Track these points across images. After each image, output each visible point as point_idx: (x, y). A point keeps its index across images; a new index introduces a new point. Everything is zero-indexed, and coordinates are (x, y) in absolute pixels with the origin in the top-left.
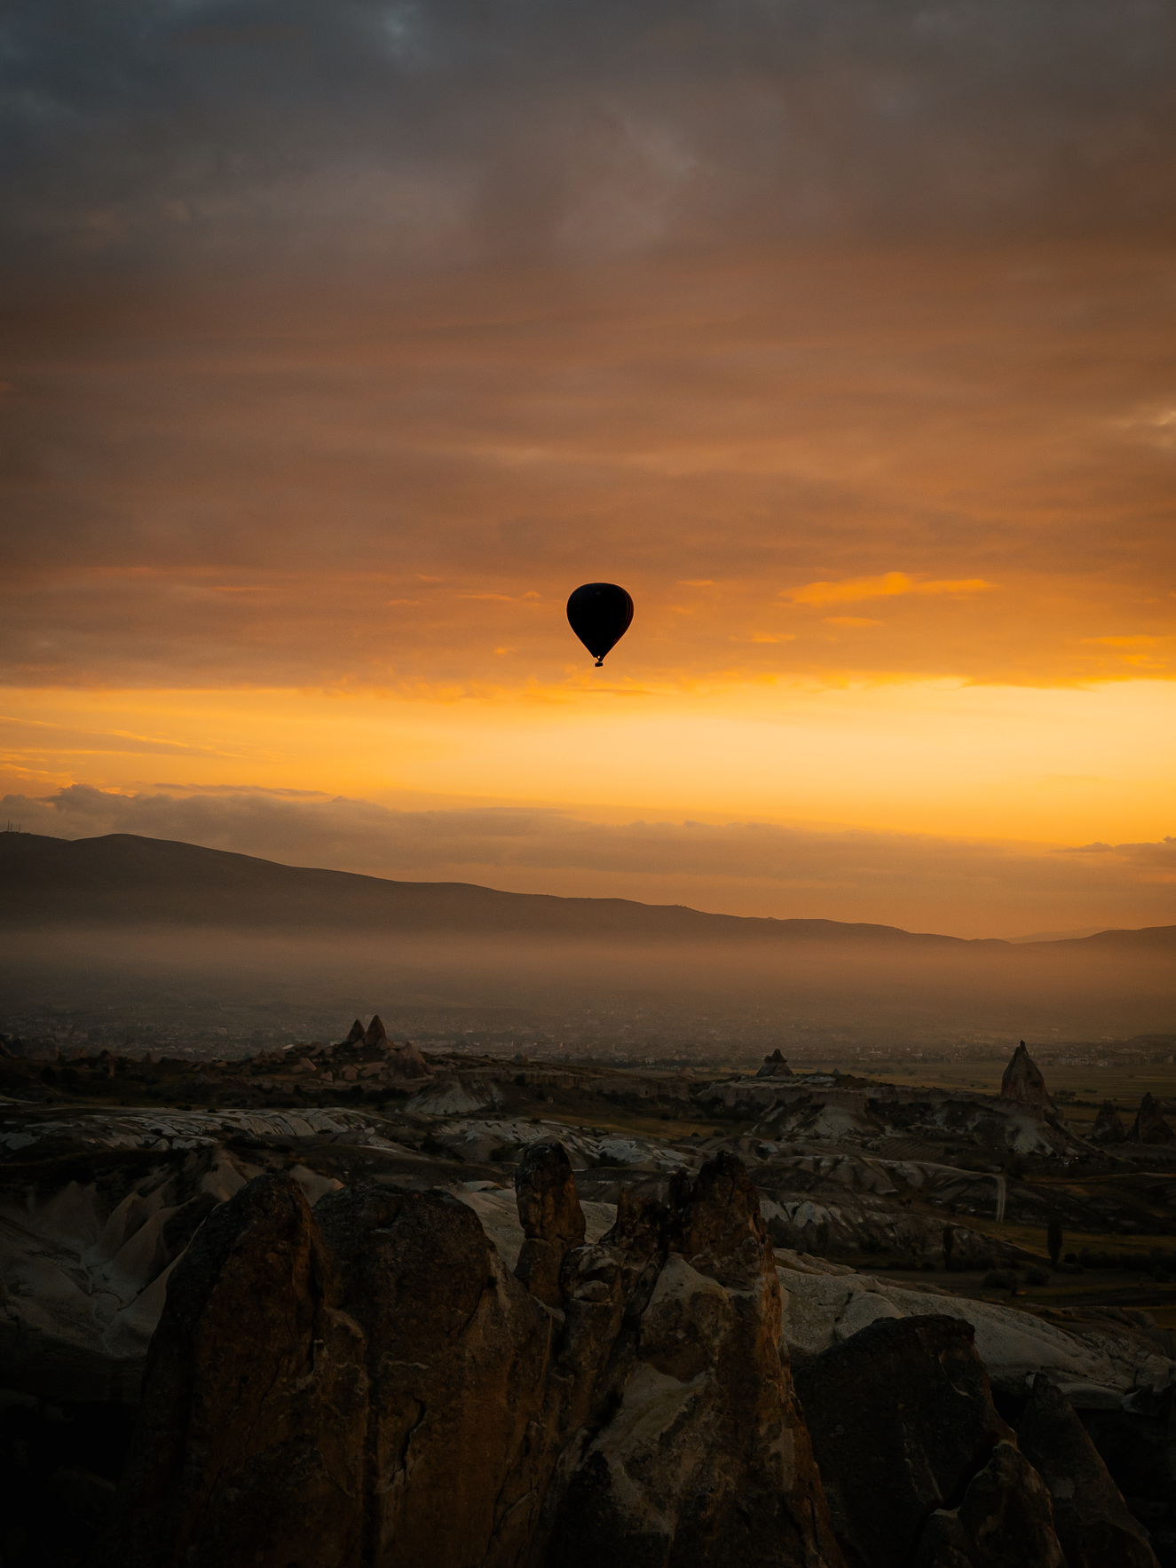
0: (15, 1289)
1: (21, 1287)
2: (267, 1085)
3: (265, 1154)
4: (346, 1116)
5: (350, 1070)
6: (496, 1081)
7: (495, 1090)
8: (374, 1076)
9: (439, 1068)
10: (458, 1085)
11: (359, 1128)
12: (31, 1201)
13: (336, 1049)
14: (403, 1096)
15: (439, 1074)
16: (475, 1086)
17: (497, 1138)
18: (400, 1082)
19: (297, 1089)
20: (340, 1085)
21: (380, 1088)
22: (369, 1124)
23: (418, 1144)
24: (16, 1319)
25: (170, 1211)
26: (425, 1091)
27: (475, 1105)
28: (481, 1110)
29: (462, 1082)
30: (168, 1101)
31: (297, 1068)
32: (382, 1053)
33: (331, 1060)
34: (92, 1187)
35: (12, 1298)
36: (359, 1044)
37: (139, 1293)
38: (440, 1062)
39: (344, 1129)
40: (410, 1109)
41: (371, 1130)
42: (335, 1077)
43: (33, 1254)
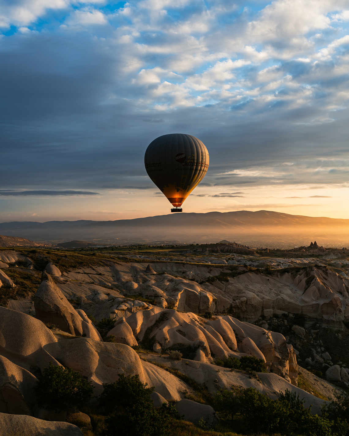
0: (280, 292)
1: (282, 292)
2: (297, 254)
3: (322, 268)
4: (313, 259)
5: (312, 251)
6: (340, 253)
7: (339, 255)
8: (316, 252)
9: (328, 250)
10: (332, 253)
11: (316, 261)
12: (279, 276)
13: (308, 247)
14: (322, 255)
15: (328, 252)
16: (335, 254)
17: (342, 263)
18: (321, 253)
19: (302, 254)
20: (310, 254)
21: (317, 254)
22: (317, 261)
23: (327, 264)
24: (282, 298)
25: (306, 278)
26: (326, 255)
27: (336, 257)
28: (337, 258)
29: (333, 253)
30: (279, 257)
31: (302, 251)
32: (317, 248)
33: (307, 249)
34: (290, 274)
35: (280, 294)
36: (312, 246)
37: (303, 293)
38: (328, 249)
39: (313, 262)
40: (323, 258)
41: (318, 262)
42: (309, 252)
43: (282, 286)
